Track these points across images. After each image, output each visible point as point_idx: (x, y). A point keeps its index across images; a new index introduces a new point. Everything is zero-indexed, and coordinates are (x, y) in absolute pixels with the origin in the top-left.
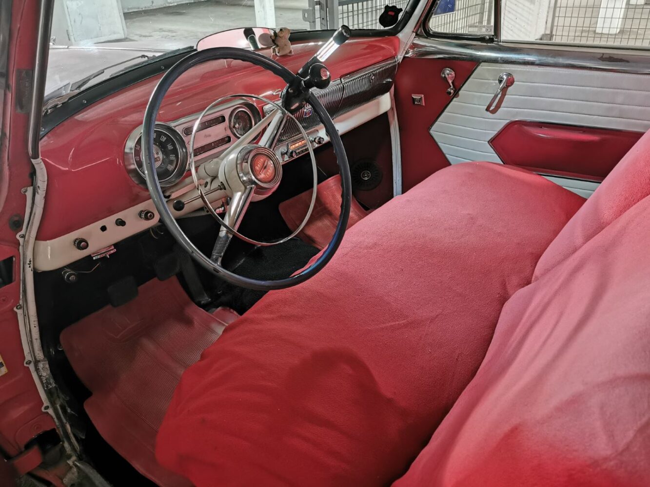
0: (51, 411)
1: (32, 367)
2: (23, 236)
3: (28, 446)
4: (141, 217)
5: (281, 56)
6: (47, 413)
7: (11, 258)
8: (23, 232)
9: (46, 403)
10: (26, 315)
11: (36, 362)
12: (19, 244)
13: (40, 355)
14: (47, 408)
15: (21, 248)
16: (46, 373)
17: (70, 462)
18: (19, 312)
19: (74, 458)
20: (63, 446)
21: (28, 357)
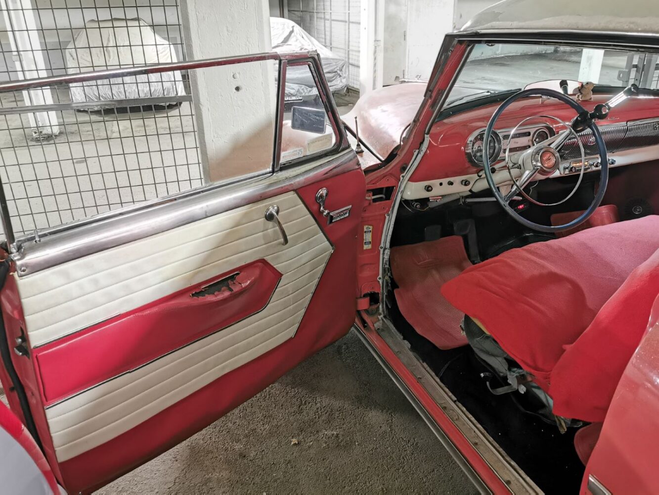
0: (381, 281)
1: (382, 251)
2: (403, 177)
3: (365, 296)
4: (462, 184)
5: (583, 101)
6: (379, 282)
7: (393, 187)
8: (403, 174)
9: (380, 276)
10: (390, 220)
11: (385, 249)
12: (400, 180)
13: (388, 245)
14: (380, 278)
15: (400, 183)
16: (386, 257)
17: (380, 317)
18: (387, 217)
19: (382, 316)
20: (379, 307)
21: (382, 245)
